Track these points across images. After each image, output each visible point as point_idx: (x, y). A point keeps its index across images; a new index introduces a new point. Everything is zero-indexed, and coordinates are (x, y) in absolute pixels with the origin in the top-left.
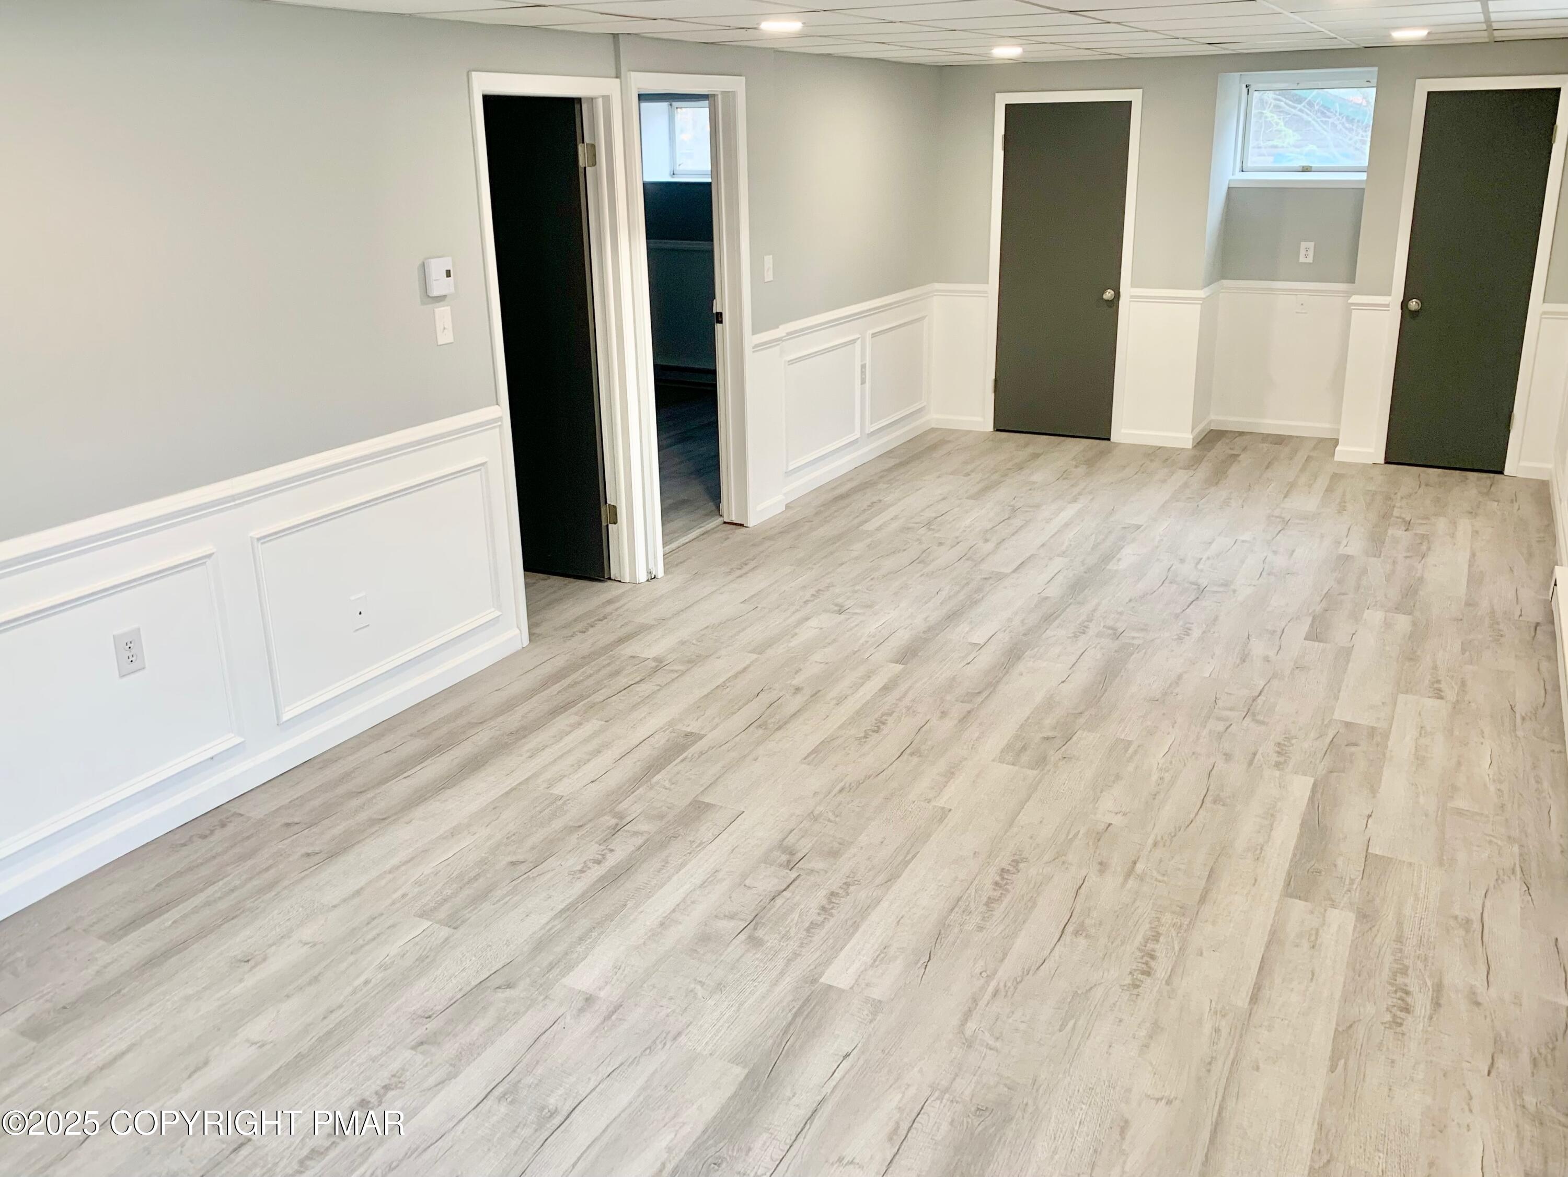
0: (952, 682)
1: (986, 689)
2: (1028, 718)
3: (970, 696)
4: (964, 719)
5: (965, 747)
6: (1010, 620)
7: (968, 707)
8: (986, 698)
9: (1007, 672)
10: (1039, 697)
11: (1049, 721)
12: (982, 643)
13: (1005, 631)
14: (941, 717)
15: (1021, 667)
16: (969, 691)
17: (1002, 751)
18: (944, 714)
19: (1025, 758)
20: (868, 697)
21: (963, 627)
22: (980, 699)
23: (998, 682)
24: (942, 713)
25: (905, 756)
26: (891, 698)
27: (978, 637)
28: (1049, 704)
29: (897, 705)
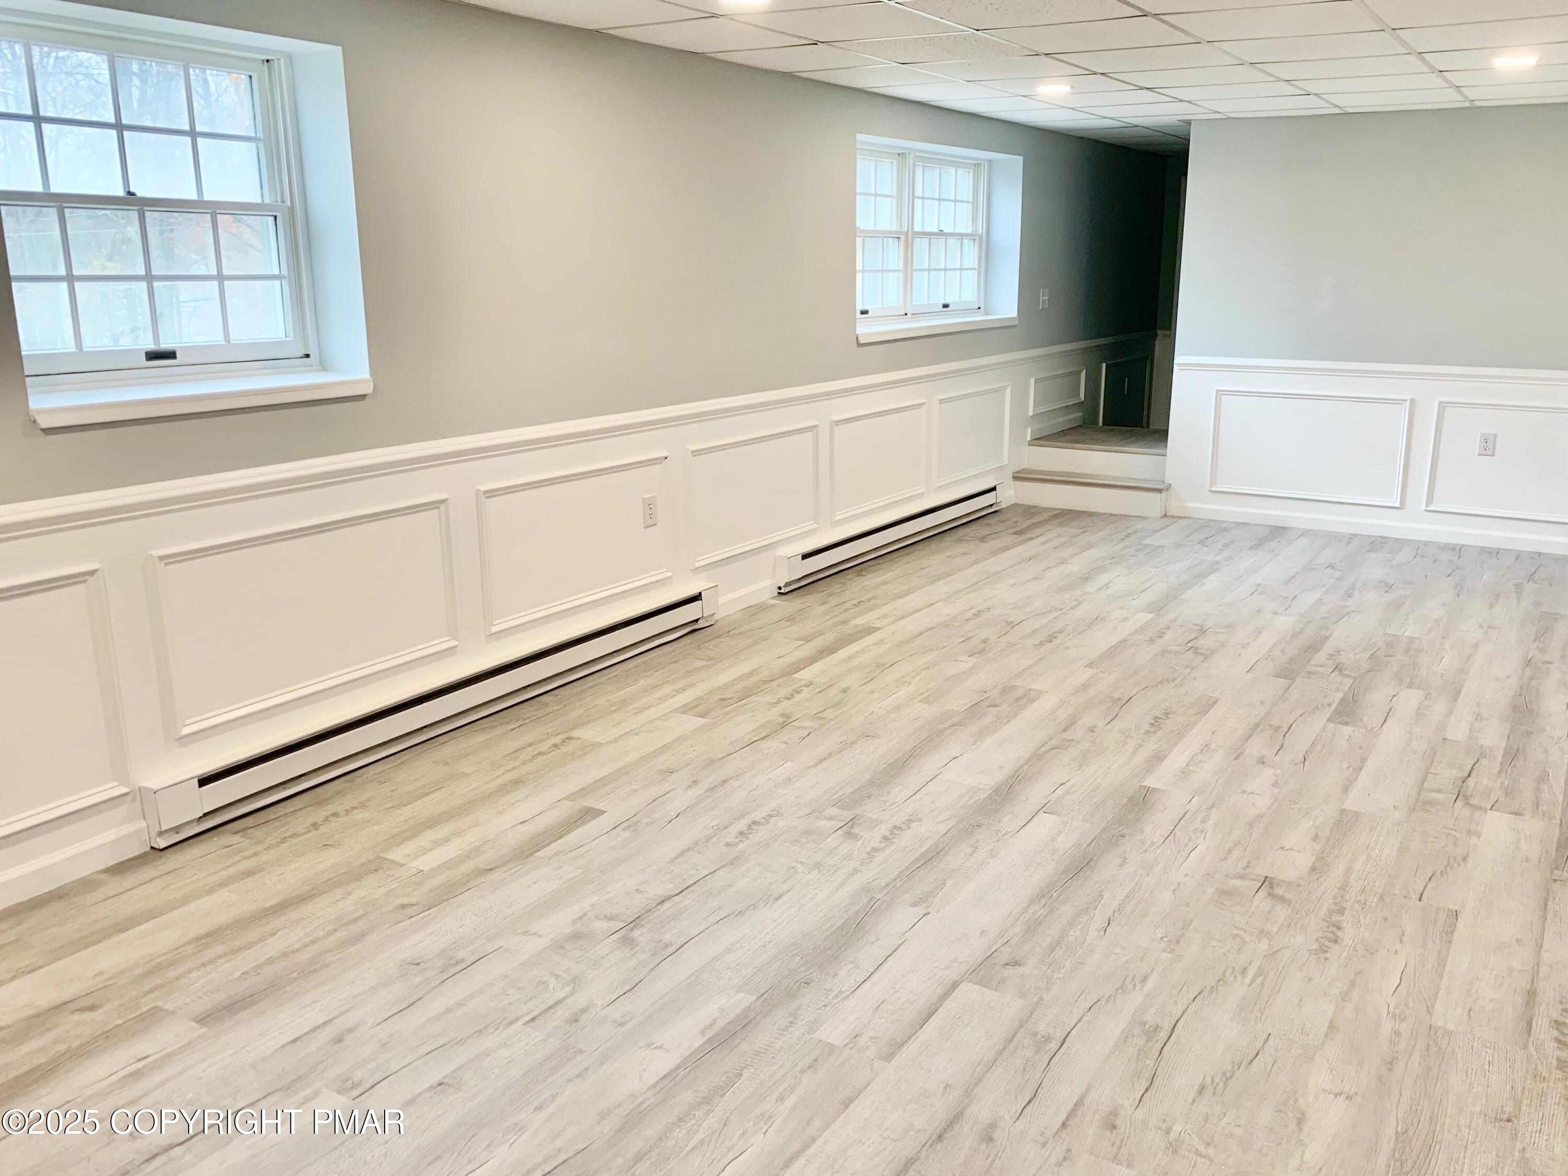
0: (1083, 761)
1: (1047, 752)
2: (1007, 723)
3: (1064, 746)
4: (1070, 724)
5: (1071, 703)
6: (993, 854)
7: (1065, 735)
8: (1046, 743)
9: (1016, 771)
10: (990, 741)
11: (986, 721)
12: (1041, 814)
13: (1007, 833)
14: (1095, 727)
15: (998, 777)
16: (1064, 751)
17: (1037, 699)
18: (1092, 730)
19: (1019, 693)
20: (1176, 750)
21: (1066, 842)
22: (1053, 742)
23: (1030, 759)
24: (1092, 731)
25: (1126, 698)
26: (1152, 745)
27: (1045, 824)
28: (982, 735)
29: (1143, 741)
